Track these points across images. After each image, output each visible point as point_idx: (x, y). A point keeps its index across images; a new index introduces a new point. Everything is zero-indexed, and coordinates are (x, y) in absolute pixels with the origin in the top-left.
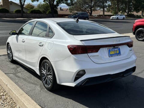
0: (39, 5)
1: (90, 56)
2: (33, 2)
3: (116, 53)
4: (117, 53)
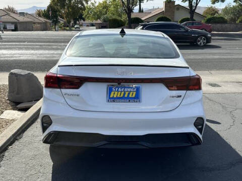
0: (226, 8)
1: (65, 94)
2: (214, 3)
3: (126, 96)
4: (130, 96)
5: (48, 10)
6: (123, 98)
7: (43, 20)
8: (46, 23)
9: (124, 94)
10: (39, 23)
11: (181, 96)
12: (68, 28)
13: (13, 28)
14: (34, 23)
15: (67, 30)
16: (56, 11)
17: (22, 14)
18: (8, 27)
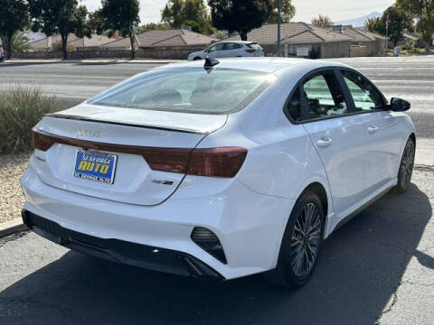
3: (96, 170)
4: (101, 171)
5: (384, 19)
6: (92, 173)
7: (373, 36)
8: (377, 42)
9: (95, 167)
10: (364, 43)
11: (171, 183)
12: (423, 50)
13: (307, 54)
14: (356, 43)
15: (419, 54)
16: (400, 20)
17: (339, 28)
18: (299, 51)
